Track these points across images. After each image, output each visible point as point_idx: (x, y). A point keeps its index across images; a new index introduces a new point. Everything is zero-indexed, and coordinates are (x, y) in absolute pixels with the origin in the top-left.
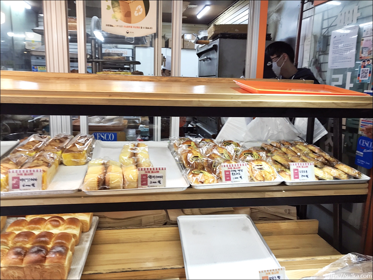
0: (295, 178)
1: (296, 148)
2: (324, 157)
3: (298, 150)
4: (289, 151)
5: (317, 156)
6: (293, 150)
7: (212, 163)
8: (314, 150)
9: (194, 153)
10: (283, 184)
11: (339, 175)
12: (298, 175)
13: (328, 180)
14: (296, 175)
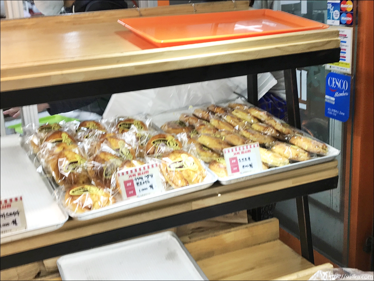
0: (233, 171)
1: (233, 117)
2: (274, 128)
3: (236, 120)
4: (222, 125)
5: (263, 126)
6: (228, 121)
7: (102, 170)
8: (259, 117)
9: (69, 156)
10: (217, 184)
11: (297, 155)
12: (237, 166)
13: (281, 166)
14: (235, 167)
